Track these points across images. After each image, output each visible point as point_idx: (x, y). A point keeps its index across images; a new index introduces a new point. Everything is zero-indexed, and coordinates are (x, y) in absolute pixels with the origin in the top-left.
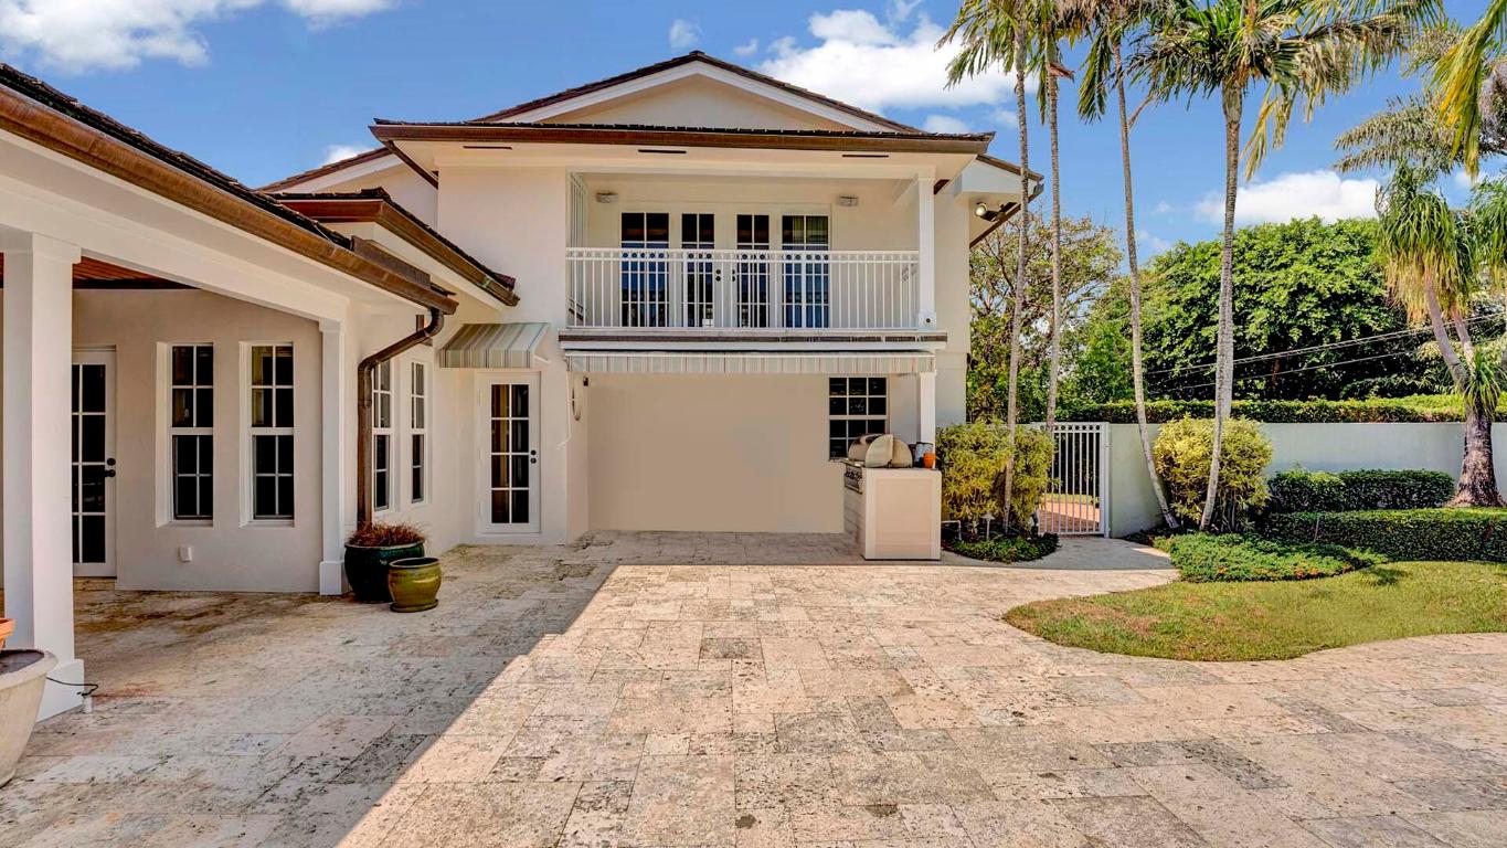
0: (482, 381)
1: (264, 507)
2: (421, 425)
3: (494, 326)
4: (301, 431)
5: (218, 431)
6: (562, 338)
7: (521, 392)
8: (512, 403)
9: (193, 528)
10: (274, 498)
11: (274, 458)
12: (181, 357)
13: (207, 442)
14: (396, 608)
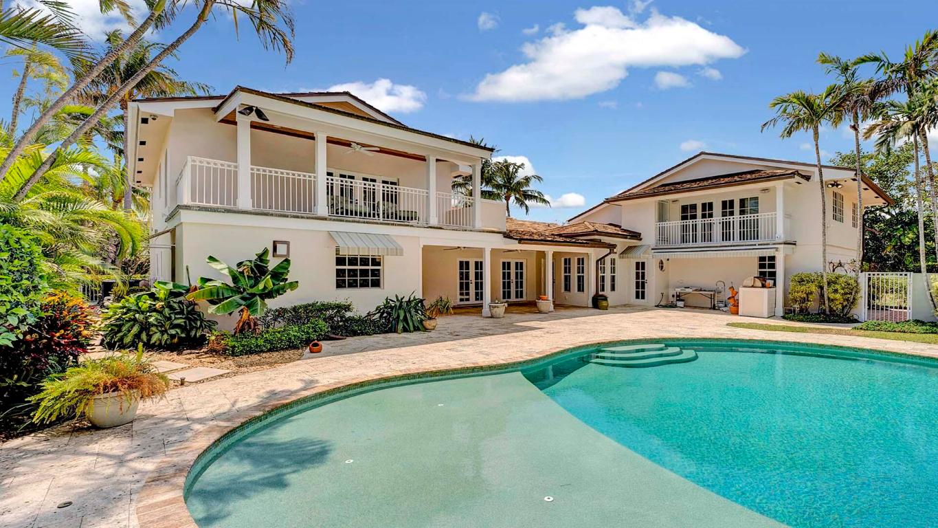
0: (634, 262)
1: (579, 290)
2: (614, 273)
3: (635, 247)
4: (585, 275)
5: (571, 274)
6: (653, 249)
7: (643, 264)
8: (641, 266)
9: (567, 293)
10: (580, 288)
11: (580, 279)
12: (566, 260)
13: (570, 276)
14: (600, 309)
